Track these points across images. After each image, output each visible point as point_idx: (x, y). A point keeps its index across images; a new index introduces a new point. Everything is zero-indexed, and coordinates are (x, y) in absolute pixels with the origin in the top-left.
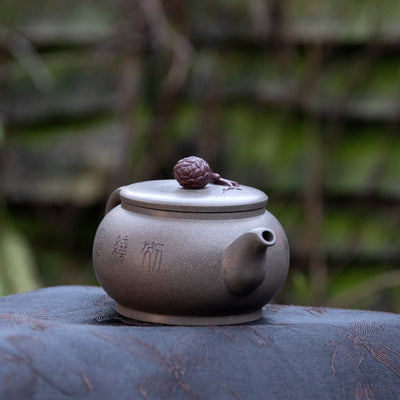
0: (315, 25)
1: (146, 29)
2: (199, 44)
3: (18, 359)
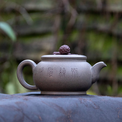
0: (117, 7)
1: (63, 6)
2: (79, 11)
3: (19, 110)
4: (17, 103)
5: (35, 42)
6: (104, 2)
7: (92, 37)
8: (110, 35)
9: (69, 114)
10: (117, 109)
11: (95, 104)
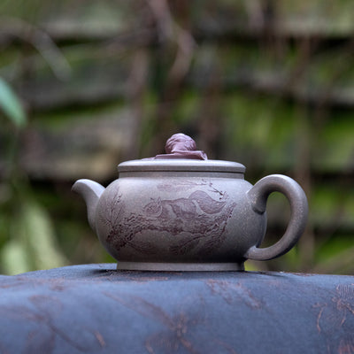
0: (304, 21)
1: (154, 24)
2: (200, 38)
3: (39, 318)
4: (34, 299)
5: (79, 128)
6: (270, 11)
7: (236, 108)
8: (287, 102)
9: (180, 326)
10: (314, 306)
11: (251, 296)
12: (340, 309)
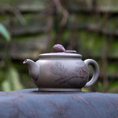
1: (55, 7)
2: (71, 12)
3: (14, 107)
4: (12, 100)
5: (28, 42)
6: (94, 3)
7: (83, 36)
8: (100, 34)
9: (62, 110)
10: (108, 104)
11: (86, 100)
12: (116, 105)
